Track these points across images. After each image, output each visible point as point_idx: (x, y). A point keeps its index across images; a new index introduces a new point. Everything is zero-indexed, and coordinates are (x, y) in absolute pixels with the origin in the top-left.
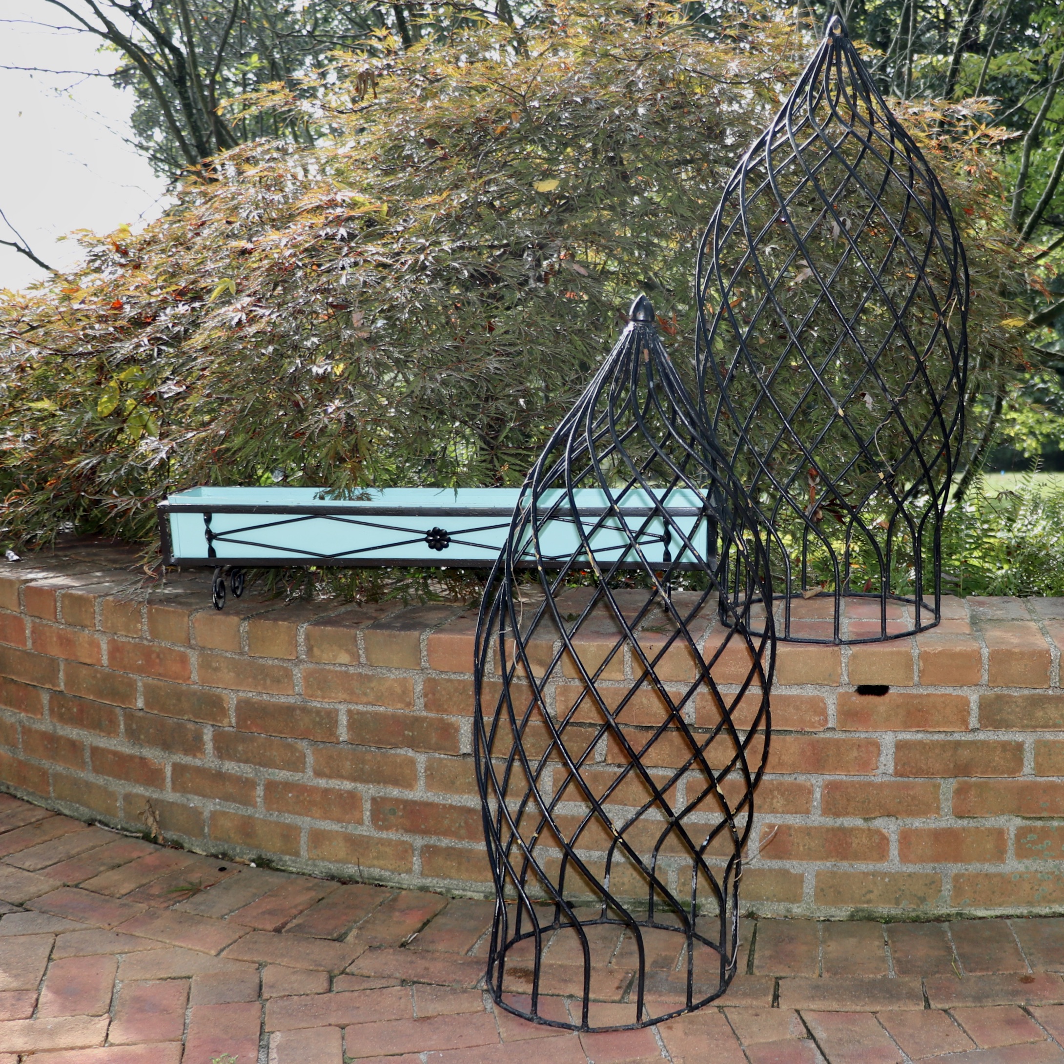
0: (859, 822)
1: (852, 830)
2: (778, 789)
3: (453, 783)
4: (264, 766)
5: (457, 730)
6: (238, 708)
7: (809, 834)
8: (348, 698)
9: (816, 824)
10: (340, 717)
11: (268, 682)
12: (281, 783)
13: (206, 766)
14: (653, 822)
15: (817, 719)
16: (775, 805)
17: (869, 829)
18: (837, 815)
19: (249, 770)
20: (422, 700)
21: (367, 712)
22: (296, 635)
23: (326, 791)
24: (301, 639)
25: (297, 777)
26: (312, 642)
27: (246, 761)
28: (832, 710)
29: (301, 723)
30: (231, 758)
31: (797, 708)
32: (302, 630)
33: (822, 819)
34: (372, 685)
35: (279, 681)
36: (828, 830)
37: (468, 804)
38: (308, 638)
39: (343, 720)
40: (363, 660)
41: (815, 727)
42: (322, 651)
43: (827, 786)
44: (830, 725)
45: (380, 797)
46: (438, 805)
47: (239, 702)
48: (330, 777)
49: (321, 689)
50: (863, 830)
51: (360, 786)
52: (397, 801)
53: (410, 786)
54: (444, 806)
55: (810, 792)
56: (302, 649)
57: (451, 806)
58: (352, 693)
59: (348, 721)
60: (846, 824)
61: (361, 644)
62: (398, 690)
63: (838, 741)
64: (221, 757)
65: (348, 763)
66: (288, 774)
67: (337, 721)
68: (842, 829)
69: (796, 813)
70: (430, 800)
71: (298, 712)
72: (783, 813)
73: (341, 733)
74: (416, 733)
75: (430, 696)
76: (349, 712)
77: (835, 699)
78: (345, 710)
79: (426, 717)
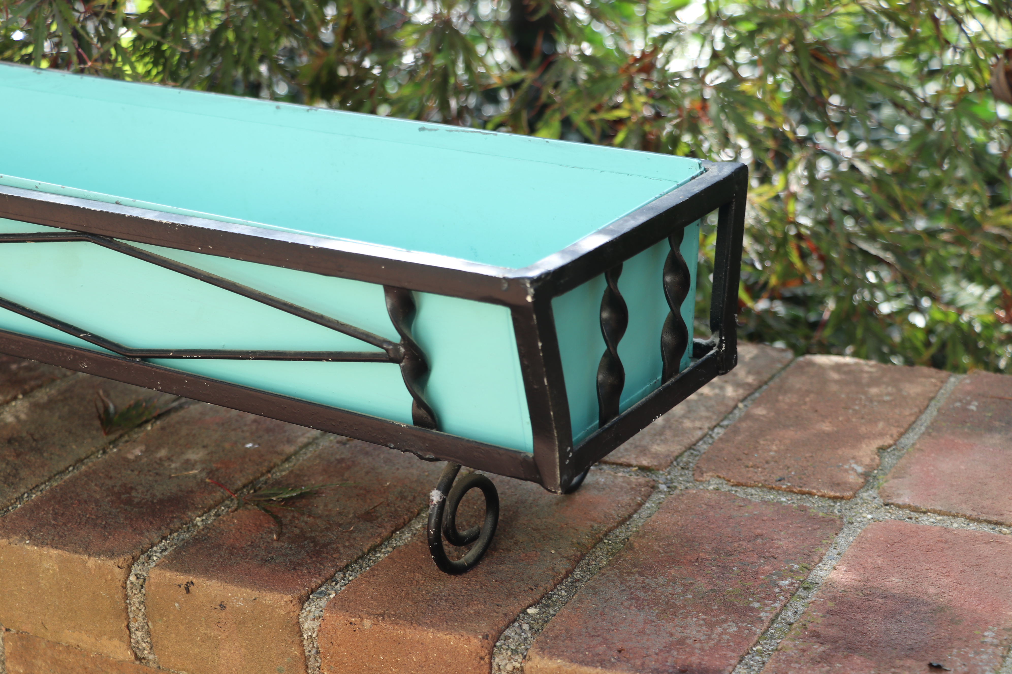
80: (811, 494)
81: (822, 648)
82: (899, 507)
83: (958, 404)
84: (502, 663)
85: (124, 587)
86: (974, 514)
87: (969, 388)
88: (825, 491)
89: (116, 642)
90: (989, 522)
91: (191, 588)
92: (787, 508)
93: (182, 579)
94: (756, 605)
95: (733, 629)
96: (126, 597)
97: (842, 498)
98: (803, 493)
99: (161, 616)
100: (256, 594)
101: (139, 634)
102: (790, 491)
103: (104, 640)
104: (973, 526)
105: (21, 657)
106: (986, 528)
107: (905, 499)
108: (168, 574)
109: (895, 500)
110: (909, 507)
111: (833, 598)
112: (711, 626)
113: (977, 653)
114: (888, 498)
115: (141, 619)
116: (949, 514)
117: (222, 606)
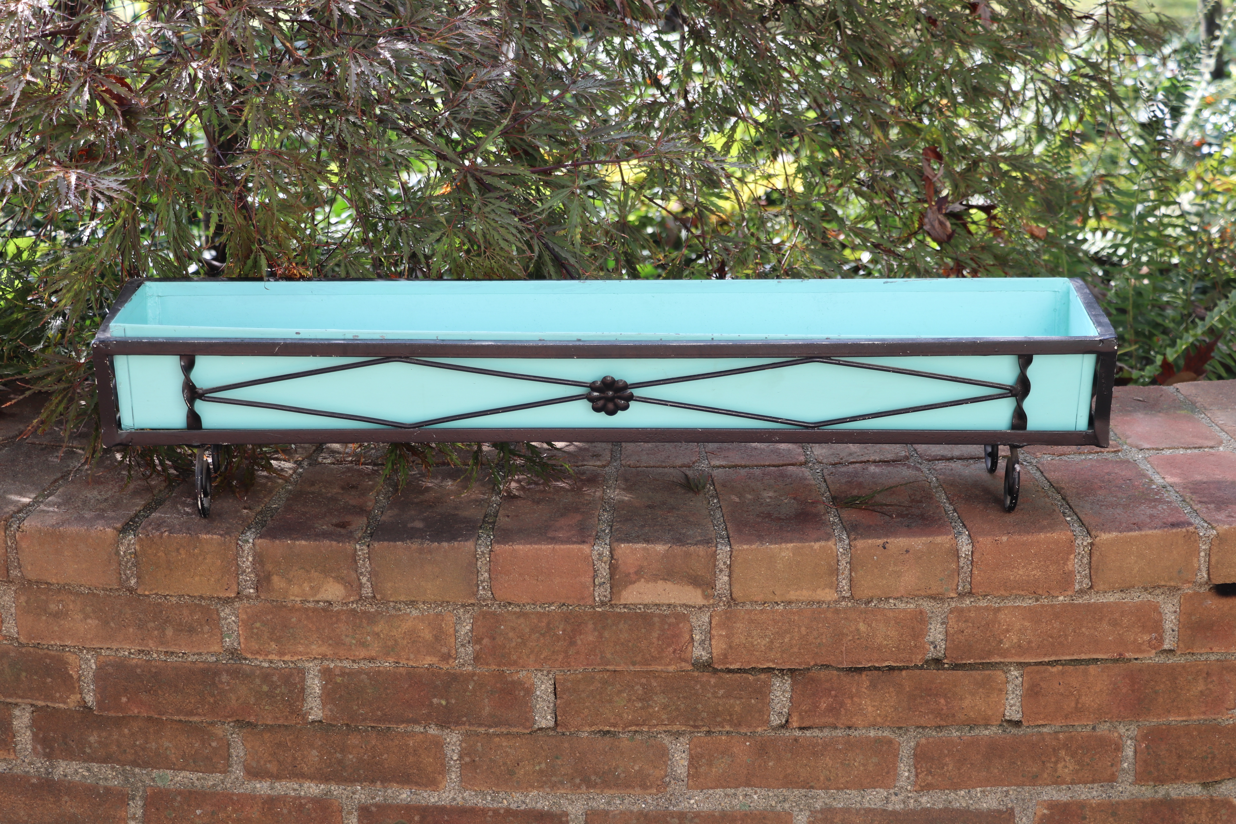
0: (1195, 790)
1: (1183, 803)
2: (1066, 746)
3: (511, 773)
4: (145, 765)
5: (530, 692)
6: (101, 676)
7: (1114, 814)
8: (329, 652)
9: (1125, 797)
10: (309, 682)
11: (169, 632)
12: (180, 793)
13: (17, 771)
14: (858, 811)
15: (1146, 637)
16: (1060, 771)
17: (1212, 800)
18: (1161, 781)
19: (110, 774)
20: (470, 649)
21: (360, 672)
22: (237, 556)
23: (271, 802)
24: (247, 562)
25: (212, 780)
26: (269, 567)
27: (105, 760)
28: (1170, 621)
29: (233, 696)
30: (70, 755)
31: (1114, 623)
32: (247, 547)
33: (1135, 789)
34: (377, 629)
35: (191, 630)
36: (1144, 805)
37: (539, 806)
38: (259, 559)
39: (315, 685)
40: (367, 591)
41: (1141, 651)
42: (290, 581)
43: (1145, 737)
44: (1166, 646)
45: (376, 805)
46: (484, 811)
47: (100, 668)
48: (278, 777)
49: (278, 641)
50: (1202, 803)
51: (336, 789)
52: (408, 809)
53: (432, 783)
54: (496, 812)
55: (1119, 748)
56: (248, 577)
57: (508, 811)
58: (339, 643)
59: (323, 688)
60: (1174, 794)
61: (364, 566)
62: (428, 635)
63: (1173, 668)
64: (49, 756)
65: (315, 752)
66: (194, 776)
67: (303, 690)
68: (1168, 803)
69: (1093, 782)
70: (469, 804)
71: (225, 678)
72: (1073, 783)
73: (311, 709)
74: (453, 701)
75: (486, 641)
76: (326, 673)
77: (1177, 606)
78: (319, 671)
79: (474, 674)
82: (1147, 449)
85: (837, 556)
86: (1185, 446)
89: (827, 590)
90: (1195, 448)
91: (887, 546)
93: (880, 542)
94: (1158, 497)
95: (1165, 507)
96: (838, 561)
99: (862, 567)
100: (931, 539)
101: (844, 582)
103: (819, 592)
104: (1189, 451)
105: (724, 624)
106: (1196, 451)
107: (1146, 446)
108: (870, 541)
110: (1153, 449)
111: (1184, 488)
114: (1137, 447)
115: (847, 572)
116: (1174, 448)
117: (907, 551)
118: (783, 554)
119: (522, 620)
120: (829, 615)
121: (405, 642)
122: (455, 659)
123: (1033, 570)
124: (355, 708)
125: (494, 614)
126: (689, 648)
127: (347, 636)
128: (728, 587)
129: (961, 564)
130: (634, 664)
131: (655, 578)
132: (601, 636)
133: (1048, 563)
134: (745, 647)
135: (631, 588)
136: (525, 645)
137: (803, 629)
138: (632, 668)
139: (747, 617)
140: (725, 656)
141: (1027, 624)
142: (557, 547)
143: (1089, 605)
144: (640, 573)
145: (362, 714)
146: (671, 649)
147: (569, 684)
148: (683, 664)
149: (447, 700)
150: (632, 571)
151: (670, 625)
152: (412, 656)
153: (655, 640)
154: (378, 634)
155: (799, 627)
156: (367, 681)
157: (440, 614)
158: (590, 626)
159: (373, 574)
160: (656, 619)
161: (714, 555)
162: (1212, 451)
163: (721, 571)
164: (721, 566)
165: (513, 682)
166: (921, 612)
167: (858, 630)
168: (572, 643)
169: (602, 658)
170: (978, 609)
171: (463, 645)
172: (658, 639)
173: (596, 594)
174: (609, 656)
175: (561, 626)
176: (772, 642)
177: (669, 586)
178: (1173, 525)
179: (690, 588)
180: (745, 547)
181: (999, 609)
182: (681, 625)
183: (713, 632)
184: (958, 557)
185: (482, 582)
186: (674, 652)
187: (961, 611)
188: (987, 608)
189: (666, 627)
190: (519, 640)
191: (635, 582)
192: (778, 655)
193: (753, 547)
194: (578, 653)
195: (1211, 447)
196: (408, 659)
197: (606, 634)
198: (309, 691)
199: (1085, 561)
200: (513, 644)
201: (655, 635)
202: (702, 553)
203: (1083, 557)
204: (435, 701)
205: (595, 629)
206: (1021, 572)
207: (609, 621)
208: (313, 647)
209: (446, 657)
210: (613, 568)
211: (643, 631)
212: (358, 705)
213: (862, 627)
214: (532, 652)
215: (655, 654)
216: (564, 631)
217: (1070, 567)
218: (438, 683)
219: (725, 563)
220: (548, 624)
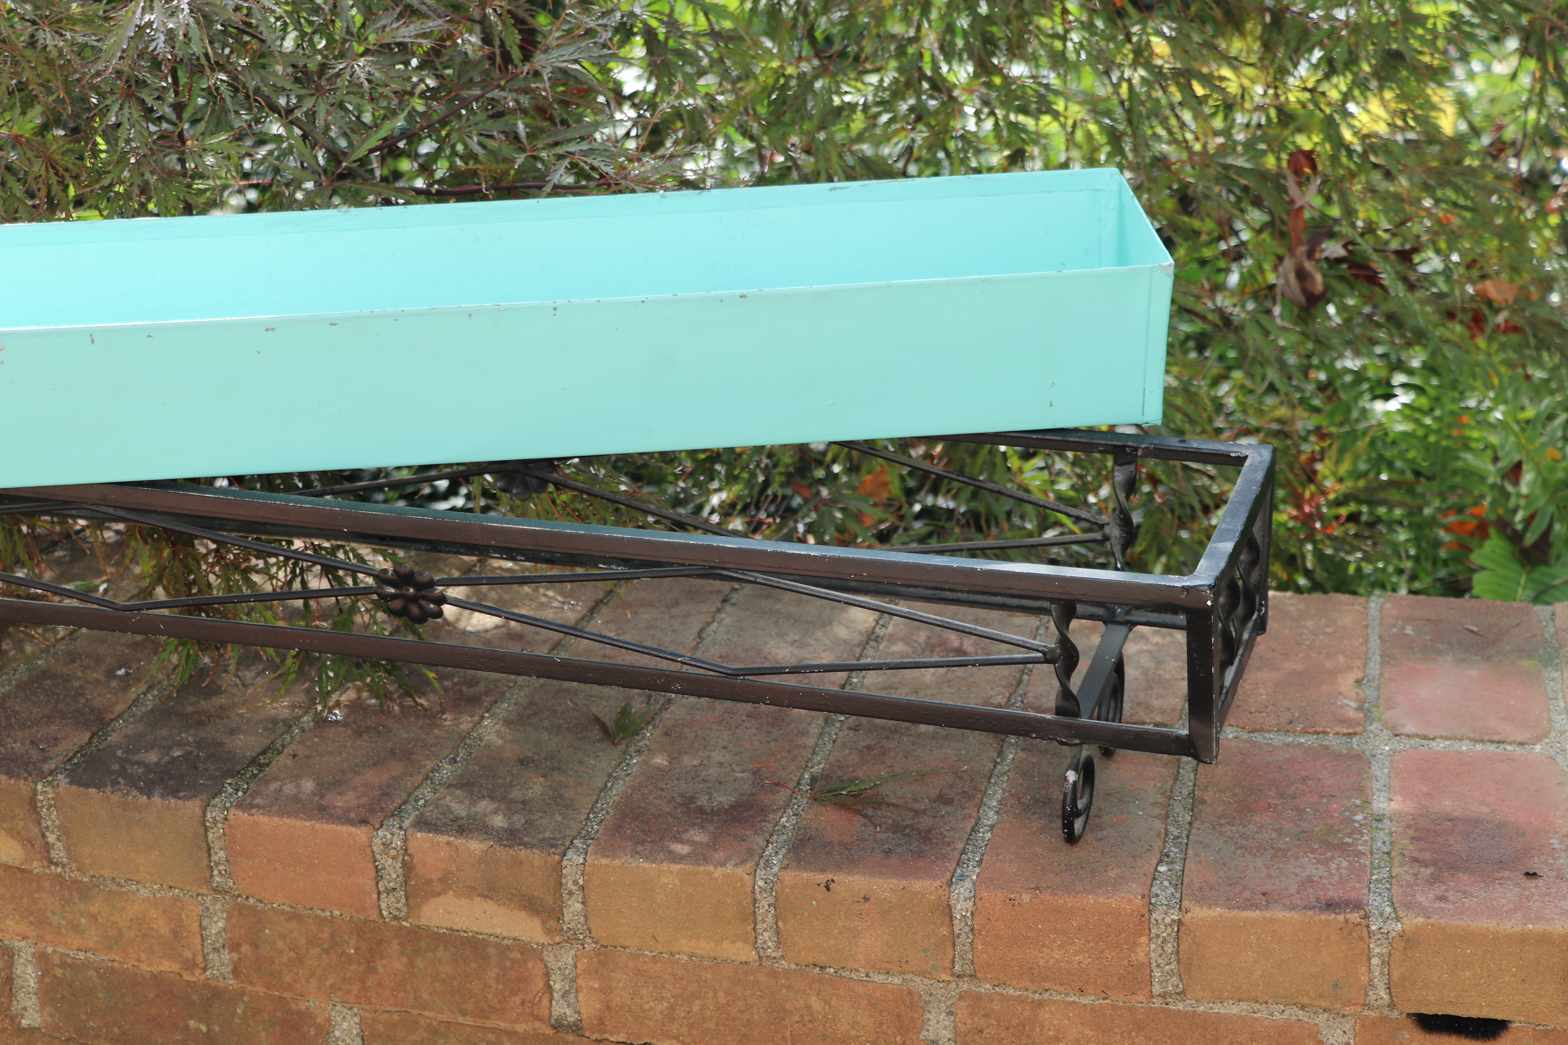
5: (324, 1030)
8: (32, 932)
10: (19, 970)
20: (226, 957)
21: (87, 966)
34: (94, 908)
39: (28, 974)
40: (62, 854)
58: (46, 920)
59: (40, 981)
61: (50, 817)
62: (162, 927)
67: (10, 980)
73: (25, 1009)
74: (216, 1028)
75: (245, 949)
76: (42, 959)
77: (1350, 1034)
78: (33, 954)
79: (243, 993)
80: (1325, 733)
81: (1428, 871)
82: (1408, 736)
83: (1394, 630)
84: (1159, 918)
85: (753, 892)
86: (1477, 736)
87: (1394, 612)
88: (1337, 729)
89: (739, 945)
90: (1492, 742)
91: (832, 886)
92: (1310, 748)
93: (822, 878)
94: (1349, 840)
95: (1345, 864)
96: (755, 901)
97: (1355, 734)
98: (1318, 733)
99: (795, 915)
100: (904, 883)
101: (766, 934)
102: (1305, 732)
103: (726, 945)
104: (1479, 747)
105: (596, 972)
106: (1491, 748)
107: (1410, 729)
108: (805, 875)
109: (1402, 731)
110: (1418, 736)
111: (1409, 827)
112: (1326, 862)
113: (1555, 859)
114: (1392, 728)
115: (770, 920)
116: (1454, 738)
117: (866, 899)
118: (664, 880)
119: (294, 925)
120: (762, 978)
121: (132, 934)
122: (205, 969)
123: (1076, 953)
124: (84, 1017)
125: (253, 908)
126: (545, 1001)
127: (53, 913)
128: (582, 919)
129: (957, 931)
130: (464, 1013)
131: (471, 891)
132: (411, 964)
133: (1102, 945)
134: (630, 1011)
135: (434, 902)
136: (301, 962)
137: (721, 995)
138: (461, 1019)
139: (631, 965)
140: (601, 1022)
141: (1088, 1032)
142: (318, 826)
143: (1195, 1015)
144: (446, 883)
145: (92, 1028)
146: (517, 999)
147: (380, 1028)
148: (538, 1024)
149: (208, 1025)
150: (435, 876)
151: (513, 961)
152: (143, 957)
153: (492, 982)
154: (94, 916)
155: (715, 991)
156: (97, 980)
157: (176, 899)
158: (395, 947)
159: (65, 832)
160: (492, 951)
161: (558, 868)
162: (1519, 750)
163: (571, 893)
164: (570, 885)
165: (299, 1013)
166: (910, 993)
167: (809, 1007)
168: (371, 970)
169: (416, 998)
170: (1005, 999)
171: (216, 950)
172: (497, 981)
173: (383, 905)
174: (426, 996)
175: (353, 942)
176: (672, 1008)
177: (490, 906)
178: (1330, 906)
179: (523, 914)
180: (604, 861)
181: (1040, 1004)
182: (530, 965)
183: (580, 981)
184: (951, 918)
185: (217, 864)
186: (523, 1003)
187: (978, 998)
188: (1020, 1000)
189: (508, 964)
190: (292, 954)
191: (439, 895)
192: (684, 1030)
193: (617, 862)
194: (380, 985)
195: (1521, 744)
196: (139, 960)
197: (419, 962)
198: (18, 982)
199: (1169, 948)
200: (285, 959)
201: (492, 973)
202: (537, 862)
203: (1165, 941)
204: (192, 1023)
205: (403, 953)
206: (1056, 955)
207: (423, 944)
208: (9, 922)
209: (190, 965)
210: (408, 868)
211: (474, 965)
212: (86, 1013)
213: (816, 1004)
214: (312, 974)
215: (494, 1002)
216: (357, 949)
217: (1141, 957)
218: (195, 997)
219: (575, 883)
220: (333, 936)
